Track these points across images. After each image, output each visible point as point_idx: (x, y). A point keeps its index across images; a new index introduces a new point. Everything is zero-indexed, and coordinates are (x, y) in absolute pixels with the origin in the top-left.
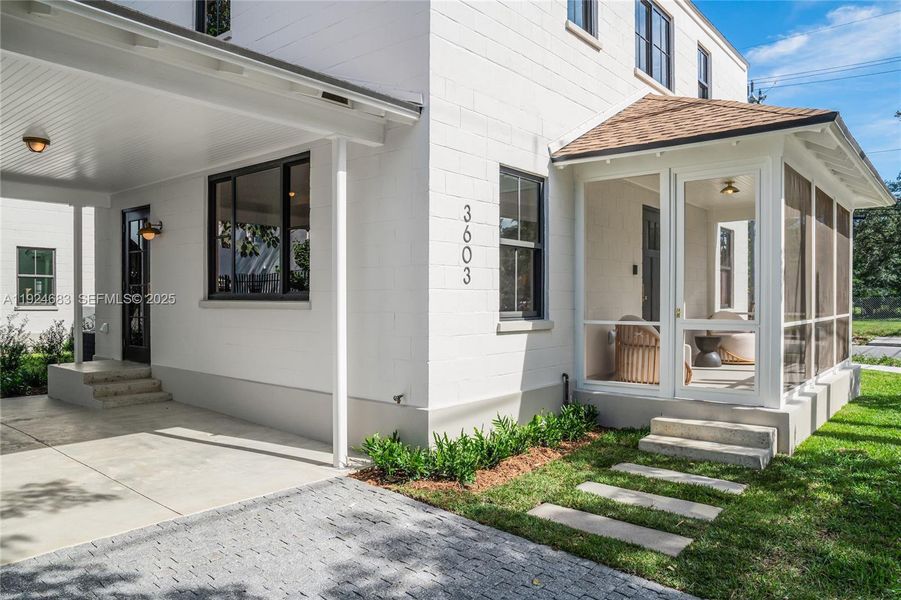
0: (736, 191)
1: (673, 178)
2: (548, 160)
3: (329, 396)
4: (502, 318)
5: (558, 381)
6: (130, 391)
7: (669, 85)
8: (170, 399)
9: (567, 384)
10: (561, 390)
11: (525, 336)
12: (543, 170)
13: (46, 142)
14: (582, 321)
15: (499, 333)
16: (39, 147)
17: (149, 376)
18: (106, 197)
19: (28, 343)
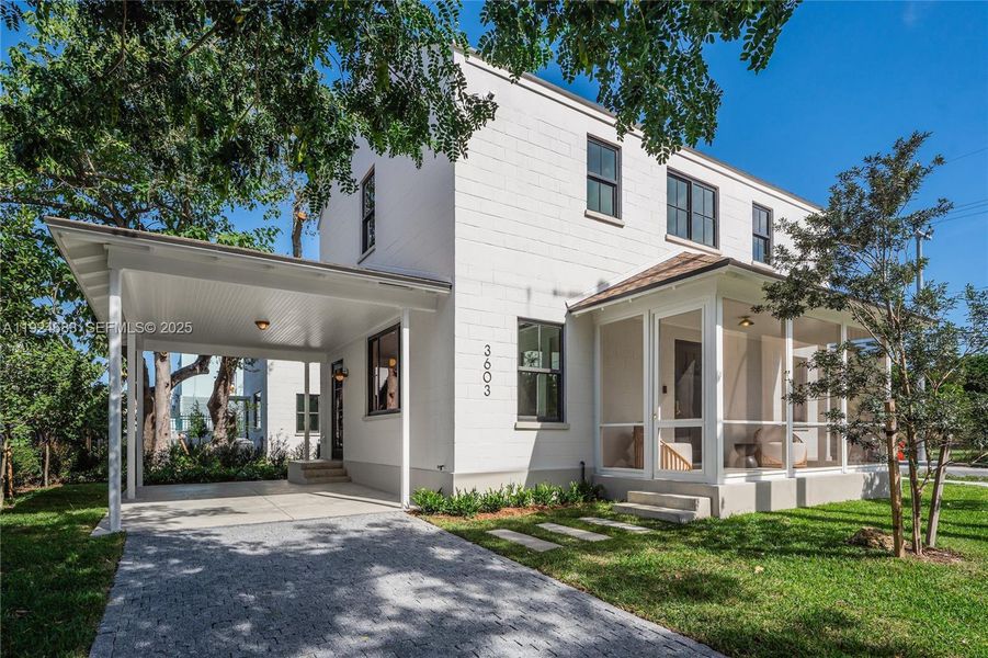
0: (751, 323)
1: (652, 317)
2: (565, 311)
3: (399, 469)
4: (519, 420)
5: (577, 466)
6: (327, 475)
7: (715, 244)
8: (350, 481)
9: (583, 469)
10: (580, 474)
11: (536, 432)
12: (562, 319)
13: (267, 323)
14: (599, 424)
15: (516, 429)
16: (263, 326)
17: (341, 467)
18: (324, 356)
19: (289, 450)
